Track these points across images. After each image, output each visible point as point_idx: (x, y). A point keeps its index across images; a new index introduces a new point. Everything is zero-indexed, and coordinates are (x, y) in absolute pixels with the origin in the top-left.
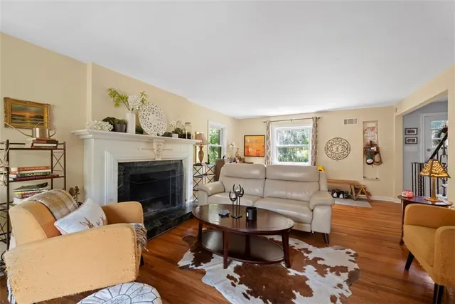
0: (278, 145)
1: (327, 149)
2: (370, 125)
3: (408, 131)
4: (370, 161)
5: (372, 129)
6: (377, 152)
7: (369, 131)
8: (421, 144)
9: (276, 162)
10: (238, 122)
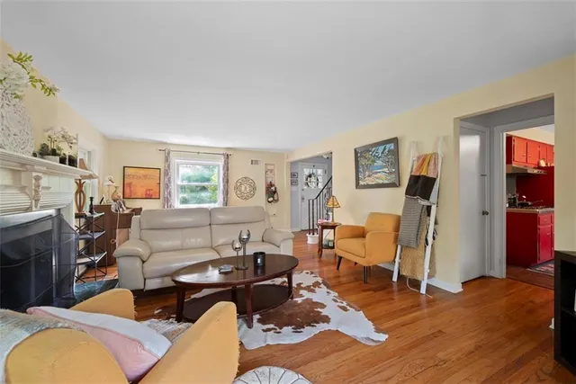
0: (179, 183)
1: (236, 188)
2: (269, 167)
3: (293, 175)
4: (271, 199)
5: (271, 171)
6: (275, 192)
7: (269, 172)
8: (299, 185)
9: (178, 205)
10: (110, 142)
